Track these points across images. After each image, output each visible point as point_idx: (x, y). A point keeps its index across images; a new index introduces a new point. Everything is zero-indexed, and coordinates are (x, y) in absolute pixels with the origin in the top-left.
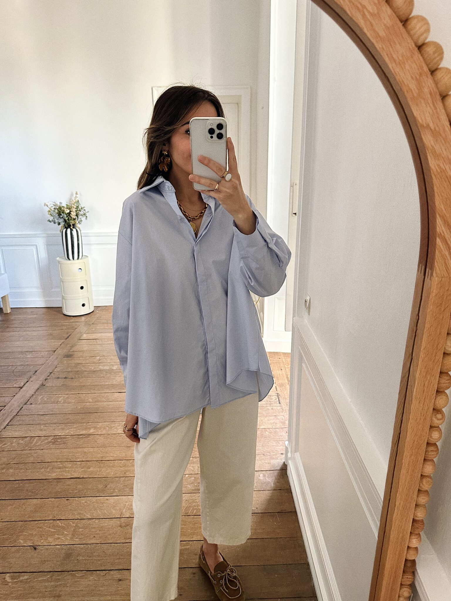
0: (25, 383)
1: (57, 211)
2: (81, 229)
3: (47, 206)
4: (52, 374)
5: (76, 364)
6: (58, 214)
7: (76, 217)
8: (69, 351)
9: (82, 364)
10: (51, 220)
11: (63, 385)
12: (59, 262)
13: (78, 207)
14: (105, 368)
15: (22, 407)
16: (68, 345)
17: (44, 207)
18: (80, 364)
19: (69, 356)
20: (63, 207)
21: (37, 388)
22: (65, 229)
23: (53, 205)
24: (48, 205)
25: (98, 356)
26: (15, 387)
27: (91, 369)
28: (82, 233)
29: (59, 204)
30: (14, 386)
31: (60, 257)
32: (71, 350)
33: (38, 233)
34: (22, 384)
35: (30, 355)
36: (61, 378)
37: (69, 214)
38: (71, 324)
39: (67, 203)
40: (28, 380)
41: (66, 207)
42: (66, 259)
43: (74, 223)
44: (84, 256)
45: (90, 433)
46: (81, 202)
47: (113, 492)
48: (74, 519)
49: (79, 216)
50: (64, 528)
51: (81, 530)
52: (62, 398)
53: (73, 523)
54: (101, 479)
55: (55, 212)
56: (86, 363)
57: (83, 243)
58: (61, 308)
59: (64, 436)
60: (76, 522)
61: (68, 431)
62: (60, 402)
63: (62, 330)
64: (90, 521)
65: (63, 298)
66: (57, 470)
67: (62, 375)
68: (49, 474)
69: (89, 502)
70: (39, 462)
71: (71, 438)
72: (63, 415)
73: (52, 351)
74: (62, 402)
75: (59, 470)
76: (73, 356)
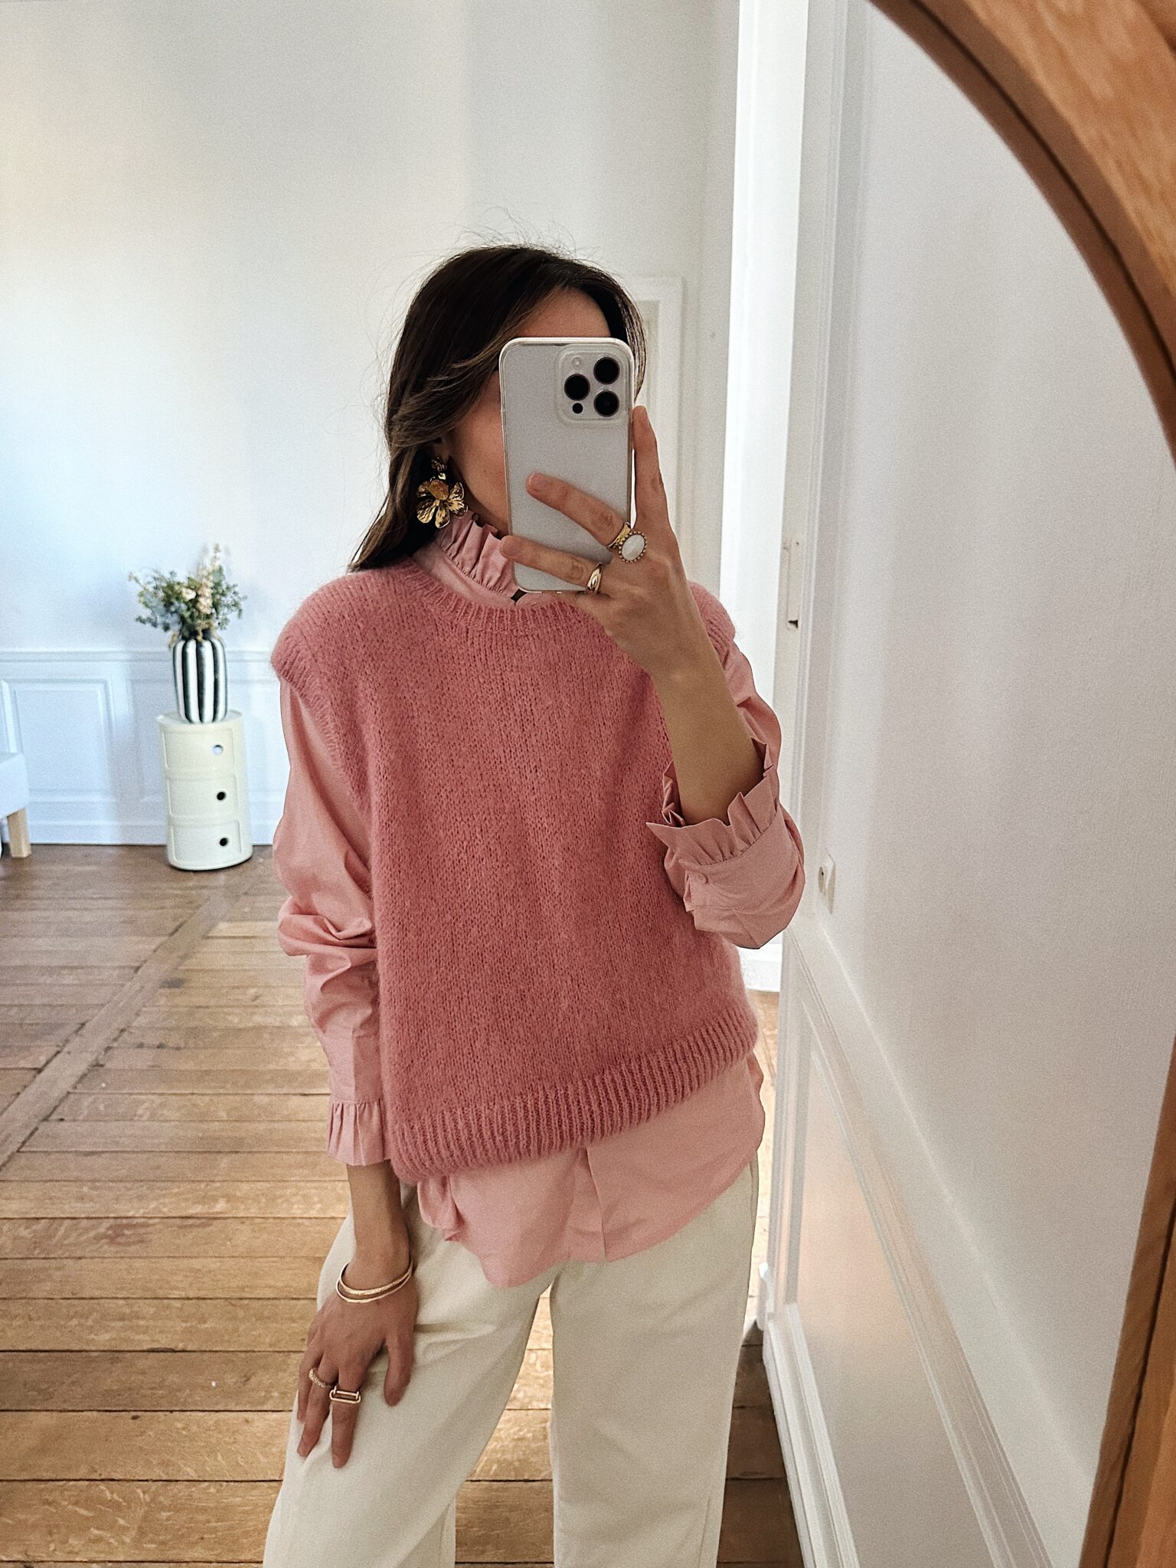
0: (50, 1056)
1: (161, 594)
2: (225, 642)
3: (137, 581)
4: (125, 1034)
5: (192, 1007)
6: (162, 604)
7: (214, 611)
8: (176, 969)
9: (207, 1007)
10: (144, 617)
11: (153, 1066)
12: (161, 725)
13: (217, 585)
14: (270, 1021)
15: (37, 1129)
16: (176, 953)
17: (129, 582)
18: (200, 1007)
20: (179, 584)
21: (80, 1073)
22: (183, 642)
23: (151, 580)
24: (139, 576)
25: (254, 986)
26: (23, 1068)
27: (231, 1022)
28: (229, 652)
29: (167, 576)
30: (21, 1066)
31: (166, 715)
32: (180, 968)
33: (114, 649)
34: (43, 1059)
35: (72, 977)
36: (149, 1047)
37: (194, 602)
38: (187, 891)
39: (189, 573)
40: (59, 1049)
41: (186, 582)
42: (183, 722)
43: (207, 626)
44: (231, 711)
45: (214, 1213)
46: (229, 570)
47: (266, 1399)
48: (147, 1481)
49: (220, 608)
50: (117, 1506)
51: (165, 1515)
52: (146, 1105)
53: (144, 1492)
54: (233, 1357)
55: (156, 597)
56: (222, 1007)
57: (229, 678)
58: (163, 847)
59: (143, 1220)
60: (153, 1488)
61: (153, 1205)
62: (141, 1116)
63: (162, 908)
64: (194, 1489)
65: (170, 821)
66: (113, 1324)
67: (152, 1039)
68: (92, 1336)
69: (194, 1428)
70: (68, 1296)
71: (161, 1226)
72: (145, 1156)
73: (131, 967)
74: (145, 1118)
75: (120, 1324)
76: (186, 985)
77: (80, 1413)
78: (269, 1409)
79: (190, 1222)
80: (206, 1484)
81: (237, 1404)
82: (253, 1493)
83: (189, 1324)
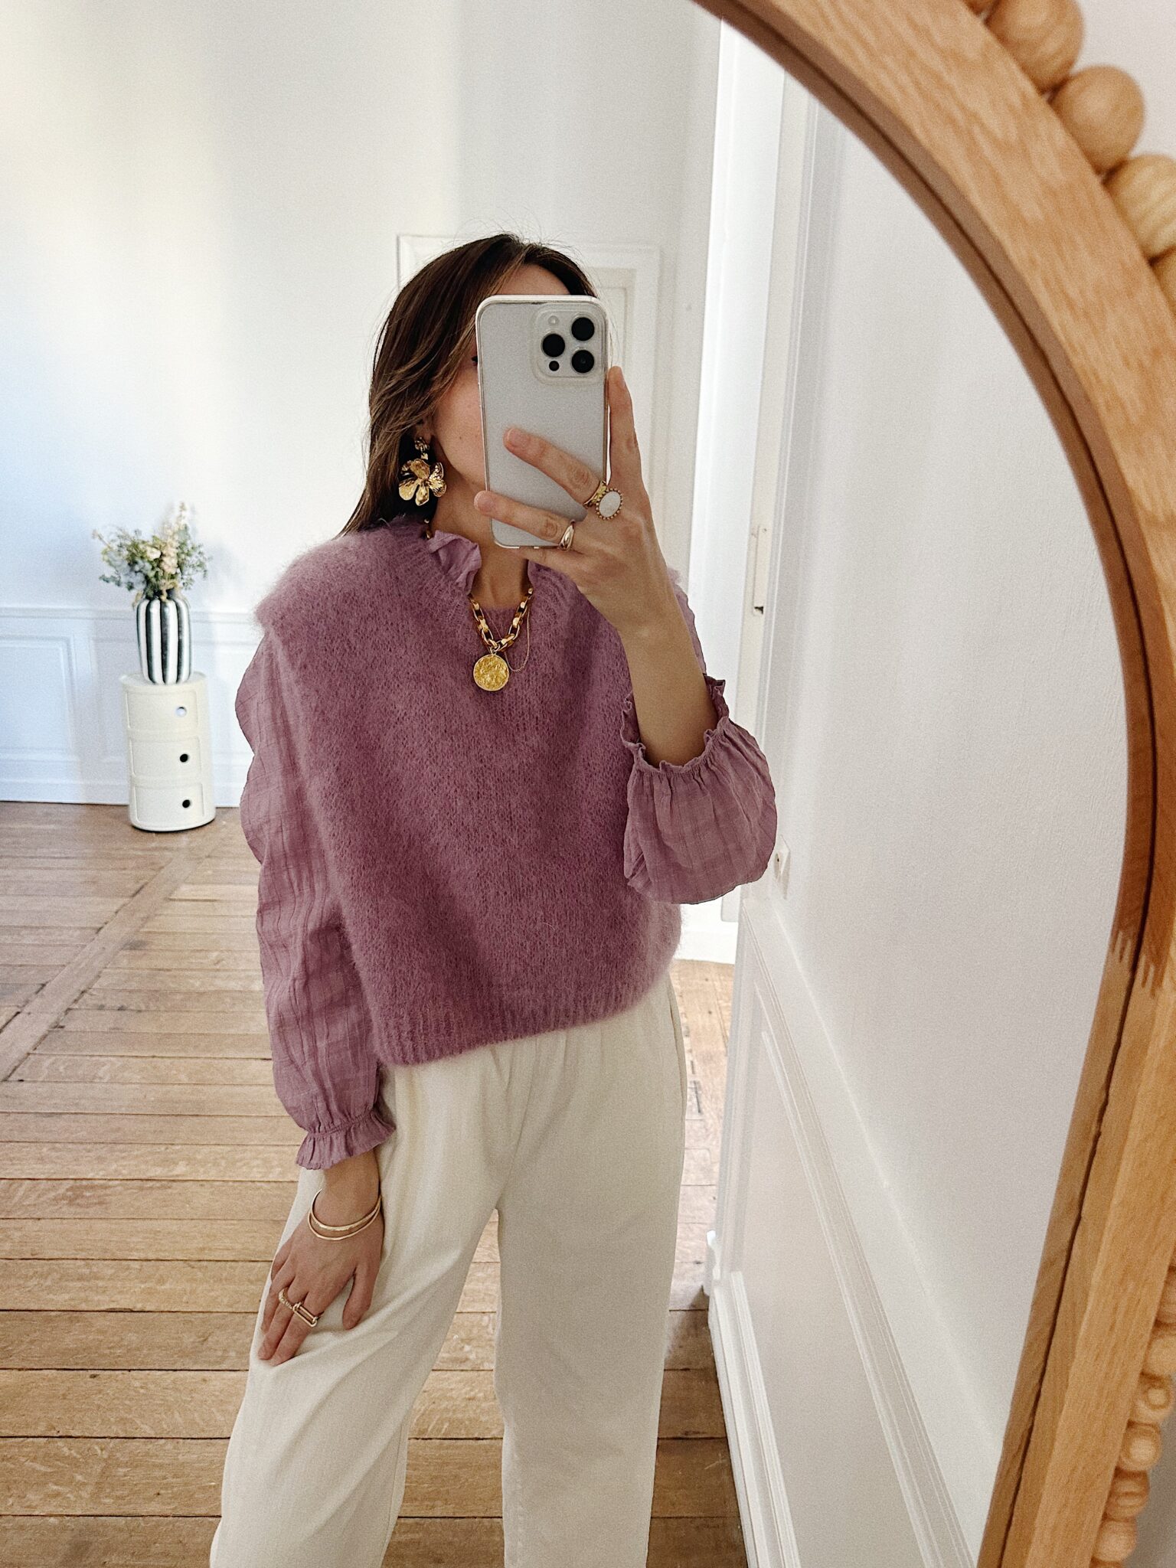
0: (10, 1016)
1: (125, 553)
2: (189, 601)
3: (101, 539)
4: (86, 996)
5: (152, 969)
6: (126, 563)
7: (178, 571)
8: (138, 931)
9: (168, 970)
10: (108, 576)
11: (113, 1029)
12: (126, 689)
13: (182, 545)
14: (233, 985)
16: (138, 915)
17: (92, 540)
18: (160, 970)
19: (135, 946)
20: (143, 542)
21: (40, 1035)
22: (147, 602)
23: (115, 537)
24: (104, 535)
25: (216, 950)
27: (193, 986)
28: (192, 612)
29: (132, 534)
31: (130, 675)
33: (75, 607)
34: (2, 1020)
35: (33, 937)
36: (112, 1009)
37: (159, 561)
38: (149, 853)
39: (154, 531)
40: (19, 1010)
41: (151, 543)
42: (147, 682)
43: (171, 586)
44: (195, 673)
45: (173, 1176)
46: (194, 530)
47: (224, 1358)
48: (105, 1438)
49: (184, 568)
50: (74, 1463)
51: (122, 1471)
52: (105, 1068)
53: (102, 1450)
54: (192, 1317)
55: (120, 555)
56: (182, 970)
57: (193, 639)
58: (126, 806)
59: (102, 1182)
60: (111, 1445)
61: (114, 1166)
62: (101, 1078)
63: (125, 869)
64: (151, 1446)
65: (132, 782)
66: (71, 1284)
67: (113, 1002)
68: (51, 1296)
69: (152, 1387)
70: (27, 1257)
71: (120, 1188)
72: (103, 1119)
73: (94, 929)
74: (105, 1081)
75: (79, 1284)
76: (147, 947)
77: (38, 1372)
78: (227, 1368)
79: (150, 1184)
80: (163, 1441)
81: (195, 1363)
82: (208, 1449)
83: (148, 1285)
